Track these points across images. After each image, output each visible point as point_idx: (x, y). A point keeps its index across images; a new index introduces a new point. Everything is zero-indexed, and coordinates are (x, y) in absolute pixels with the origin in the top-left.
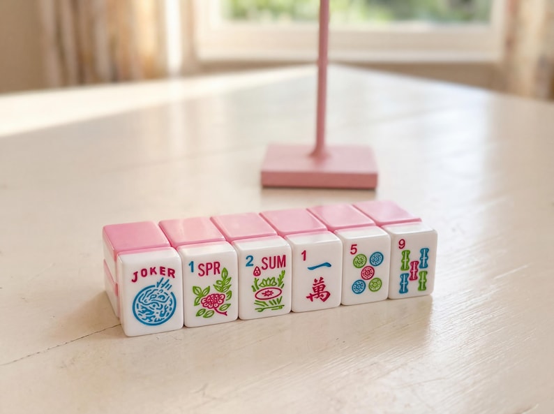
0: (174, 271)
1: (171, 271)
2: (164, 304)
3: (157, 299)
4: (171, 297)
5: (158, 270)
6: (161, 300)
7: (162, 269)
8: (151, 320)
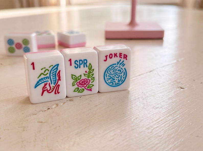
0: (127, 56)
1: (125, 56)
2: (120, 75)
3: (117, 71)
4: (124, 71)
5: (118, 55)
6: (119, 72)
7: (120, 54)
8: (113, 84)
